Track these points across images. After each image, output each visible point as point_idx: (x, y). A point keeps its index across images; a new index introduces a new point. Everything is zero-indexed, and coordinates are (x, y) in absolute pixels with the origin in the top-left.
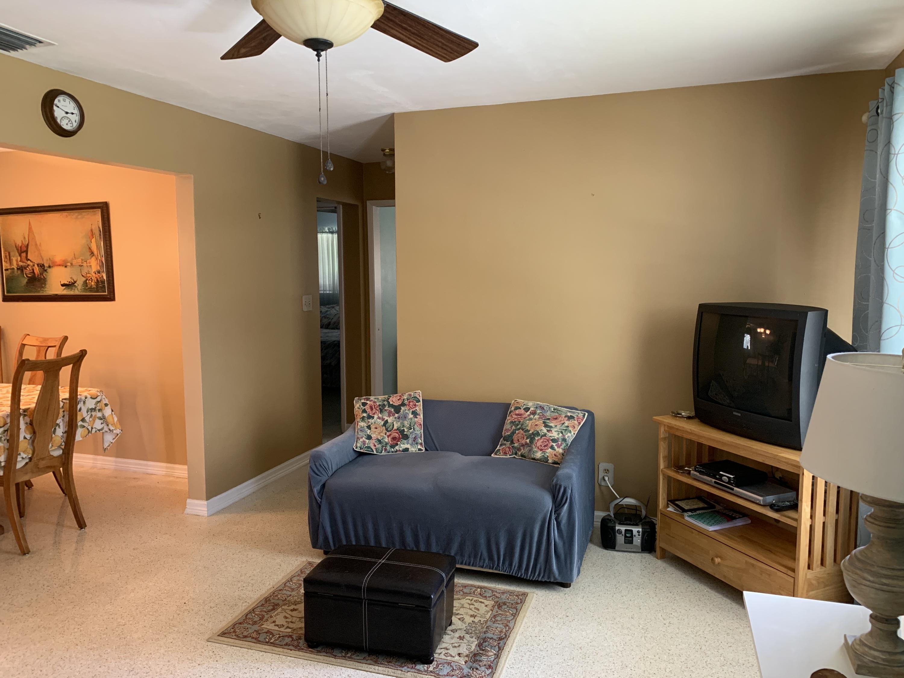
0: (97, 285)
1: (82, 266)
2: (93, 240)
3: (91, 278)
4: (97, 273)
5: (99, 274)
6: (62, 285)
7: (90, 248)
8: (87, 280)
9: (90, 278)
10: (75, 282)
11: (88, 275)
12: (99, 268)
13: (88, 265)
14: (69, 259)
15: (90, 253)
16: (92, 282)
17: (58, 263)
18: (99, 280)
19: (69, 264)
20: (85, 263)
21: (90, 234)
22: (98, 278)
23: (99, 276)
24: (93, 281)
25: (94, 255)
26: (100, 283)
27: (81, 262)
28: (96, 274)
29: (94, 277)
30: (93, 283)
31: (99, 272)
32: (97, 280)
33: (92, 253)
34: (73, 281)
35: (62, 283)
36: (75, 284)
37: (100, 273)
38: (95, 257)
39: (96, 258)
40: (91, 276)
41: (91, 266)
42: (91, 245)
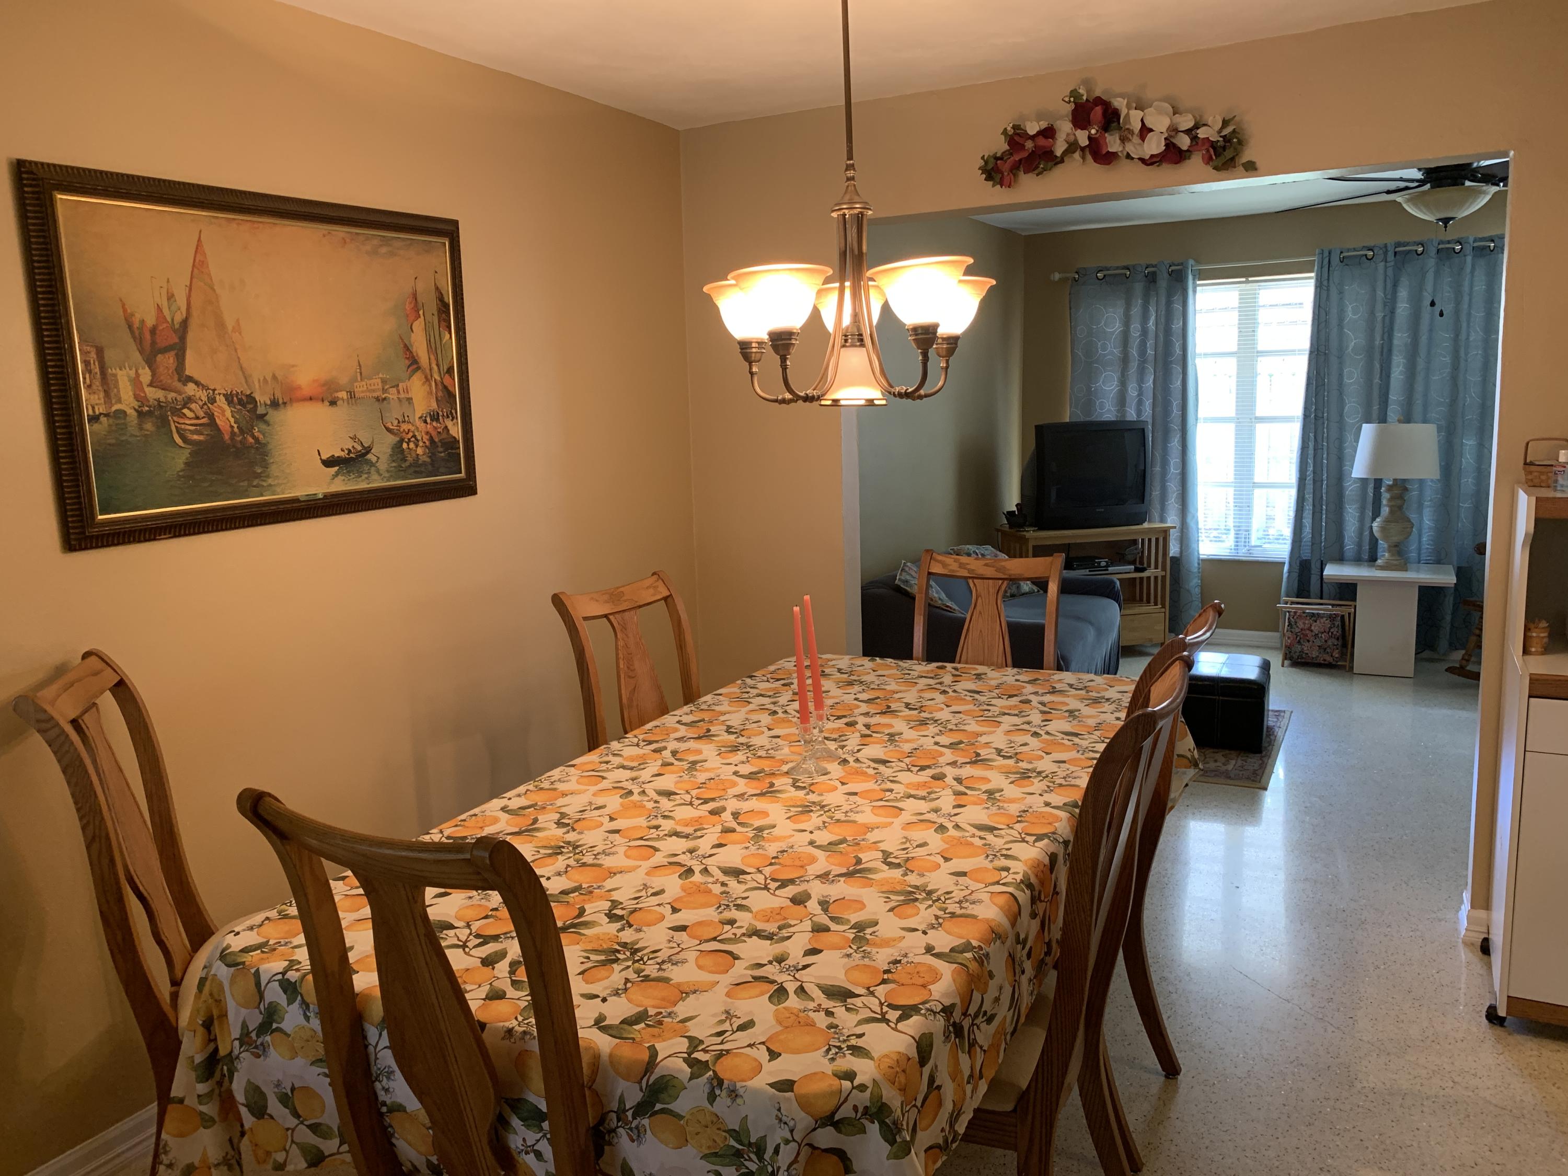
0: (433, 454)
1: (385, 399)
2: (418, 325)
3: (414, 436)
4: (428, 420)
5: (434, 424)
6: (328, 463)
7: (407, 348)
8: (402, 441)
9: (411, 434)
10: (368, 450)
11: (405, 427)
12: (434, 405)
13: (402, 396)
14: (344, 380)
15: (408, 362)
16: (417, 446)
17: (307, 392)
18: (437, 440)
19: (343, 395)
20: (394, 390)
21: (408, 307)
22: (434, 434)
23: (435, 428)
24: (421, 444)
25: (419, 368)
26: (441, 449)
27: (380, 386)
28: (425, 422)
29: (422, 430)
30: (420, 451)
31: (435, 417)
32: (431, 439)
33: (414, 363)
34: (359, 448)
35: (324, 457)
36: (369, 456)
37: (437, 420)
38: (424, 372)
39: (426, 377)
40: (413, 428)
41: (410, 400)
42: (410, 337)
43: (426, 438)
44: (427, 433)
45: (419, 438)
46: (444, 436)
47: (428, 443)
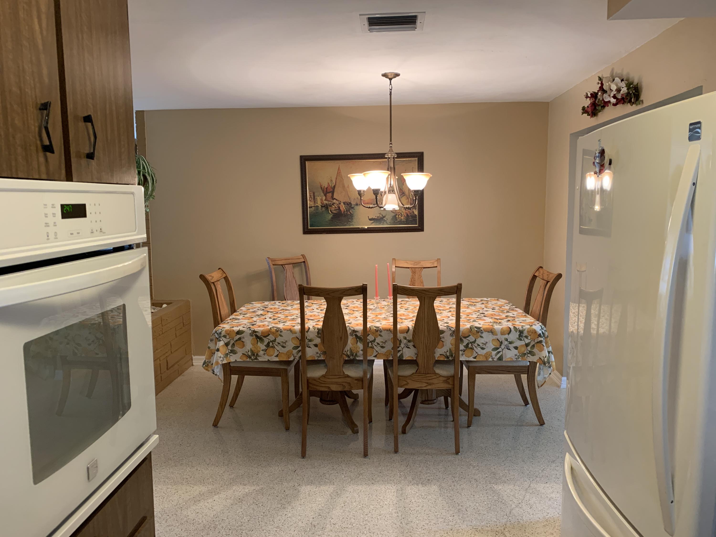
3: (401, 214)
5: (410, 211)
10: (384, 217)
22: (409, 214)
24: (403, 216)
28: (406, 210)
34: (381, 216)
35: (370, 218)
39: (407, 198)
43: (405, 214)
44: (406, 213)
45: (403, 214)
46: (412, 214)
47: (406, 216)
